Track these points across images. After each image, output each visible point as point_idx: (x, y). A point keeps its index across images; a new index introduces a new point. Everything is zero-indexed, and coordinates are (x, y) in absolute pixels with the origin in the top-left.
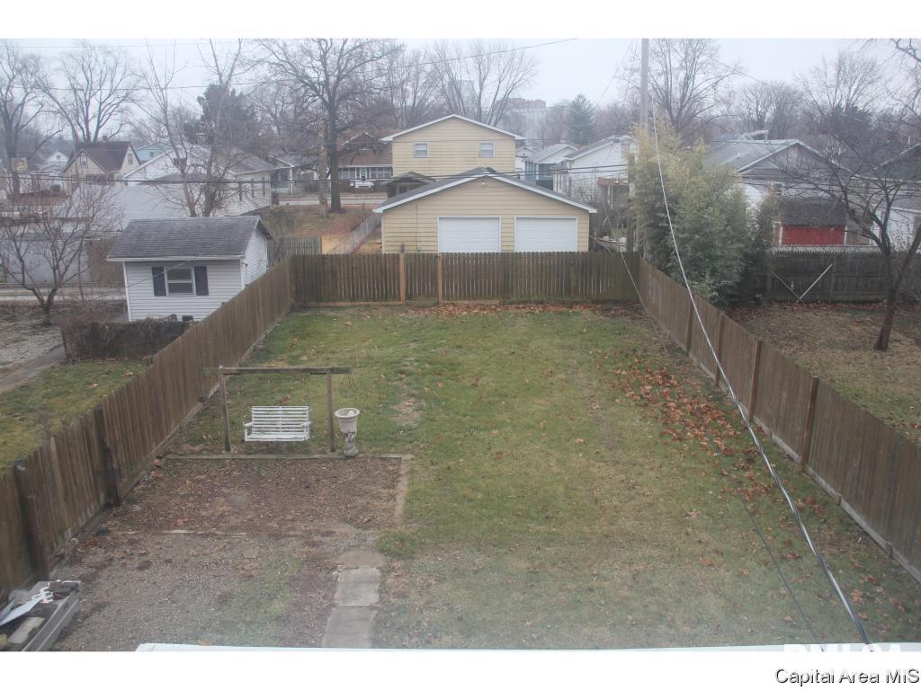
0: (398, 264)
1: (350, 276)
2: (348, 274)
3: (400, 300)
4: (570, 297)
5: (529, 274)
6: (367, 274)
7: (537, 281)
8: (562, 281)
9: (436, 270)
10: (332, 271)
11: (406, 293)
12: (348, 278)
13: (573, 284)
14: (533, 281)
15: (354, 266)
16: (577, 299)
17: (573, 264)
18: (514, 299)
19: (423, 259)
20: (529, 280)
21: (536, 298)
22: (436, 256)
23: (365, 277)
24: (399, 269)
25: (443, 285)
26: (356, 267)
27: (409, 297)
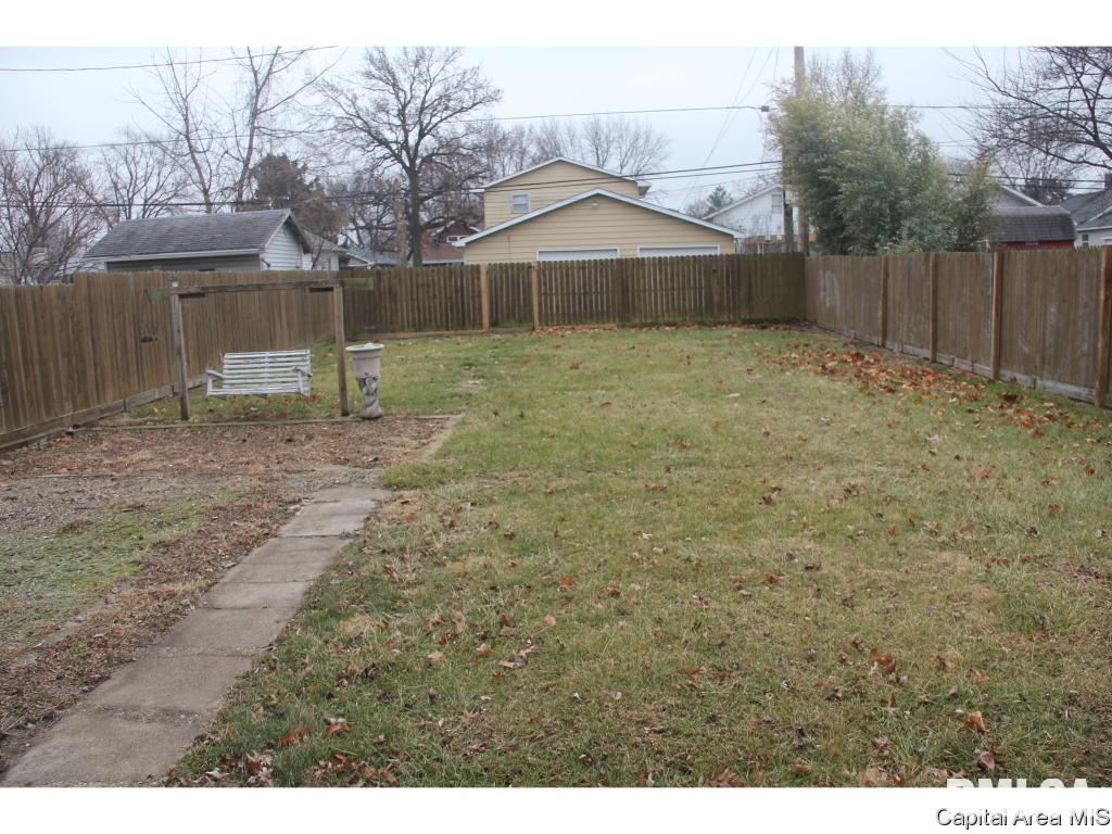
0: (479, 278)
1: (415, 297)
2: (412, 294)
3: (482, 327)
4: (712, 316)
5: (655, 287)
6: (437, 293)
7: (667, 296)
8: (700, 296)
9: (530, 285)
10: (390, 292)
11: (491, 317)
12: (412, 300)
13: (716, 299)
14: (662, 296)
15: (420, 283)
16: (722, 320)
17: (715, 271)
18: (637, 321)
19: (512, 270)
20: (656, 294)
21: (666, 319)
22: (530, 267)
23: (435, 297)
24: (479, 286)
25: (540, 305)
26: (423, 285)
27: (494, 323)
